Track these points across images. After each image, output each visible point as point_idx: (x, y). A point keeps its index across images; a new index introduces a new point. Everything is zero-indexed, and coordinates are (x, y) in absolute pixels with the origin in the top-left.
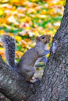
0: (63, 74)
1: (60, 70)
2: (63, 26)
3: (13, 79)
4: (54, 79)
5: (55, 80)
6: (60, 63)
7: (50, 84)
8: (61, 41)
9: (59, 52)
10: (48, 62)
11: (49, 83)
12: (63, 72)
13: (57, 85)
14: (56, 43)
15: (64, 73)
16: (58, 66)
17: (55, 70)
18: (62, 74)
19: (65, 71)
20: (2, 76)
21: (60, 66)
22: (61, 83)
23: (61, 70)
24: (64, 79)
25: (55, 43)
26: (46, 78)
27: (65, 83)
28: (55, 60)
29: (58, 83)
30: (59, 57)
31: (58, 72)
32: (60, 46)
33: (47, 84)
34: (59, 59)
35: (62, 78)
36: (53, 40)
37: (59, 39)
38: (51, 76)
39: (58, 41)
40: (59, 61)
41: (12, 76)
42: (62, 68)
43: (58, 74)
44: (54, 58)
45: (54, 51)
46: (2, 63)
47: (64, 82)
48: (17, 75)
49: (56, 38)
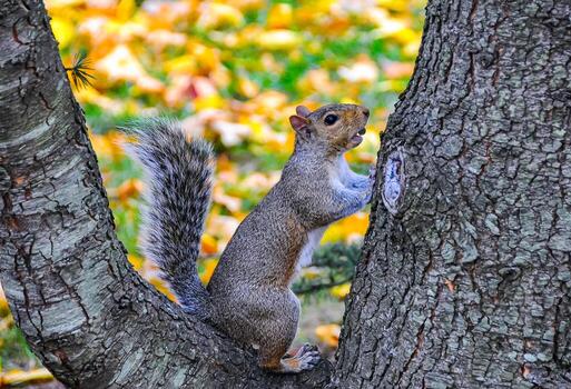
0: (451, 317)
1: (431, 300)
2: (429, 74)
3: (193, 361)
4: (405, 344)
5: (410, 352)
6: (427, 263)
7: (383, 375)
8: (428, 152)
9: (418, 206)
10: (367, 262)
11: (380, 370)
12: (450, 308)
13: (420, 375)
14: (398, 160)
15: (456, 314)
16: (418, 279)
17: (407, 298)
18: (442, 320)
19: (456, 300)
20: (135, 349)
21: (431, 280)
22: (443, 366)
23: (437, 296)
24: (453, 345)
25: (394, 160)
26: (359, 343)
27: (461, 361)
28: (403, 250)
29: (427, 364)
30: (419, 229)
31: (422, 309)
32: (421, 176)
33: (368, 375)
34: (421, 243)
35: (443, 340)
36: (384, 148)
37: (417, 141)
38: (386, 332)
39: (412, 150)
40: (421, 254)
41: (186, 350)
42: (440, 287)
43: (423, 317)
44: (393, 238)
45: (390, 203)
46: (132, 286)
47: (458, 356)
48: (211, 341)
49: (397, 135)
